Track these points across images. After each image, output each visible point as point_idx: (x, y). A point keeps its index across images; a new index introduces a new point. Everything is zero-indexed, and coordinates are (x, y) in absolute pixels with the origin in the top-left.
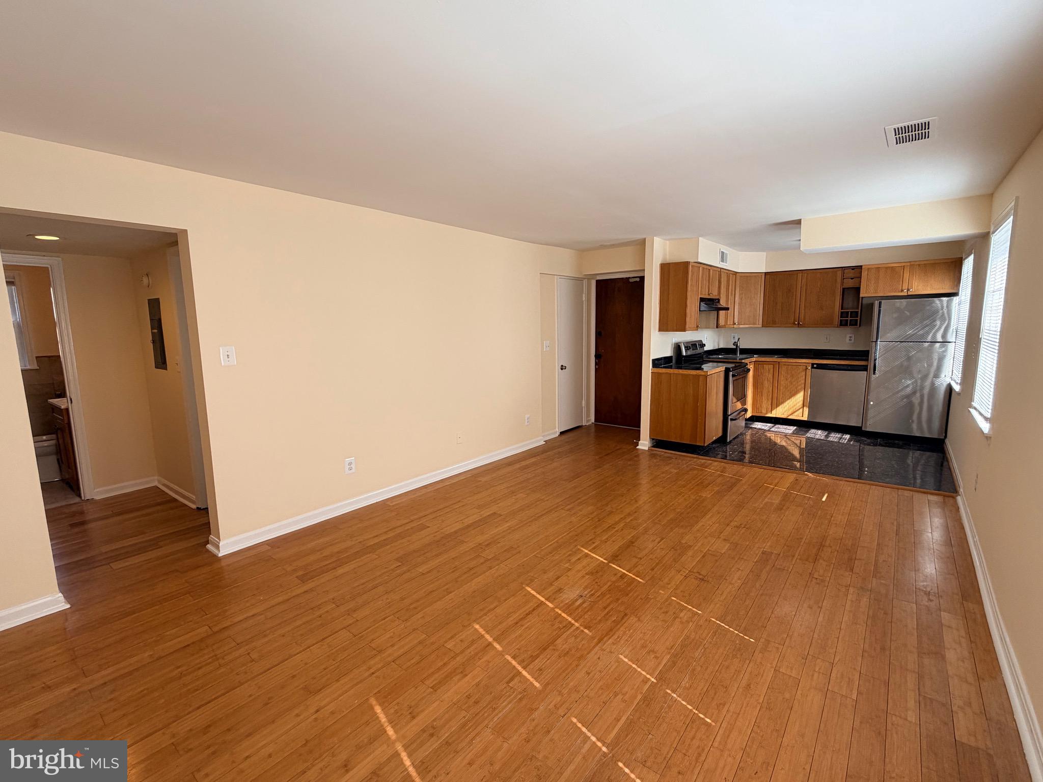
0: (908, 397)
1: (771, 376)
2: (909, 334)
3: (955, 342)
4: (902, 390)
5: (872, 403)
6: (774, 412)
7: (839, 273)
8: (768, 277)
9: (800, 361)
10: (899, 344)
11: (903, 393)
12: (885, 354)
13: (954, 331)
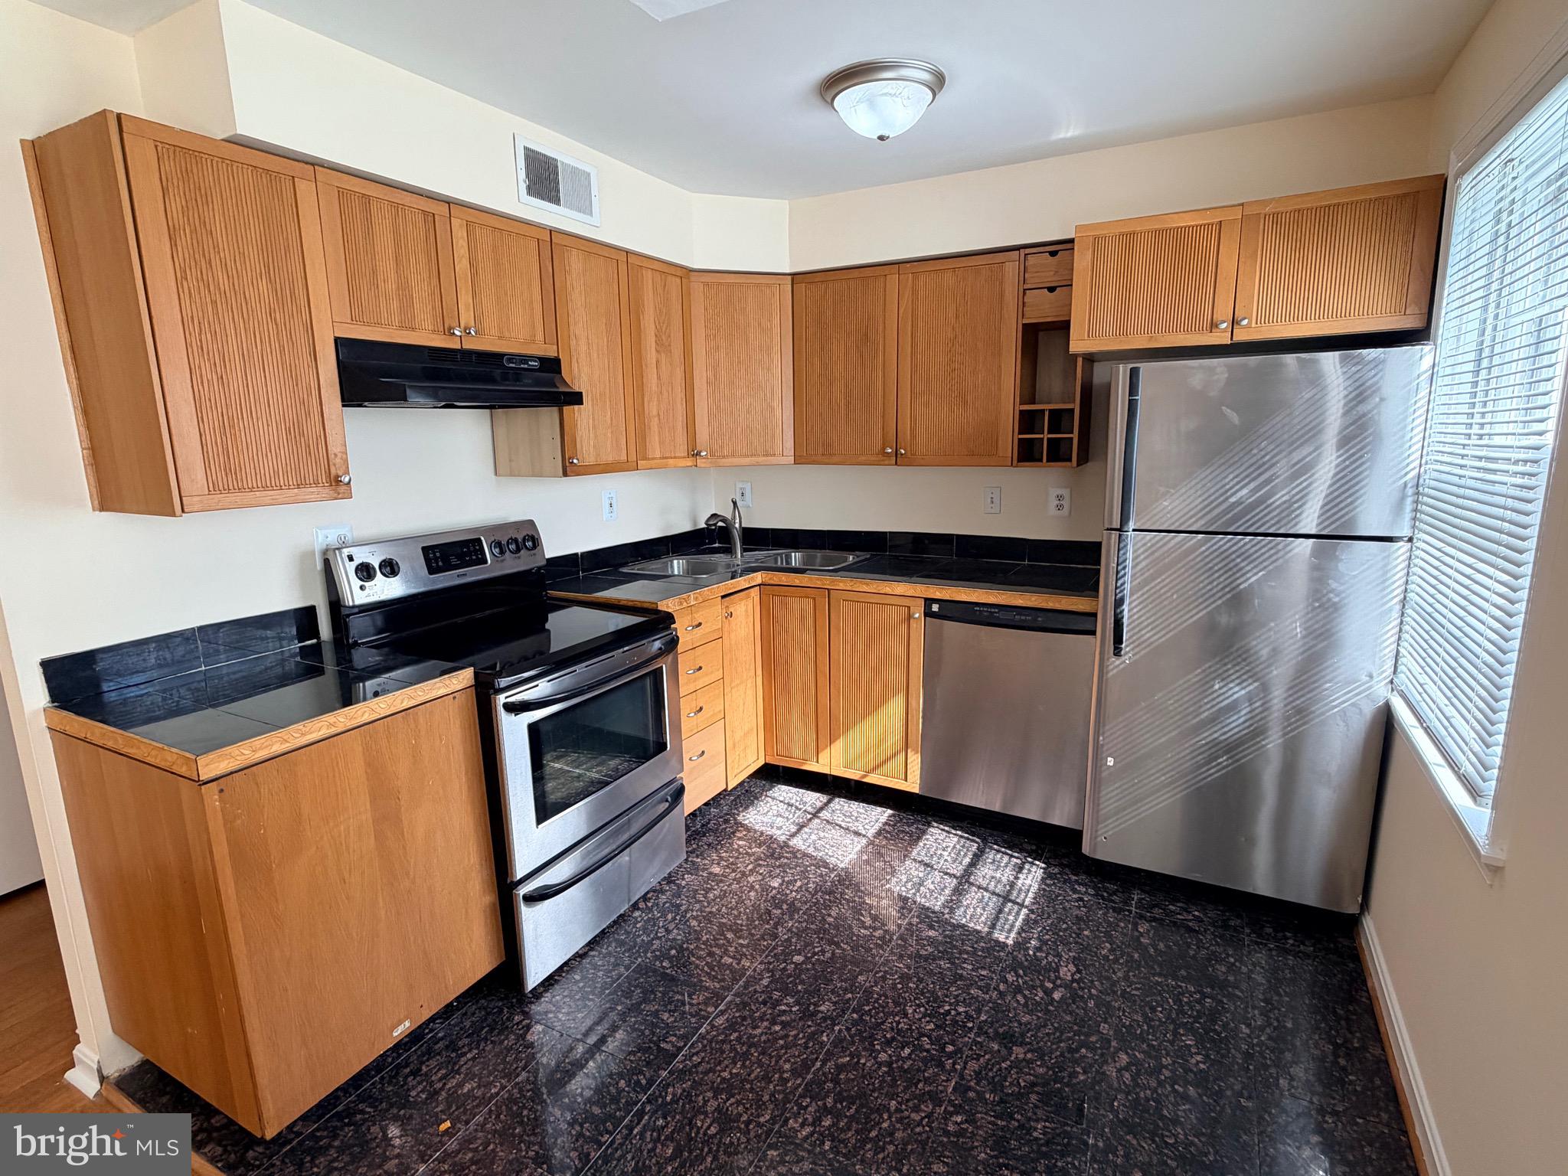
0: (1232, 748)
1: (808, 638)
2: (1239, 503)
3: (1410, 540)
4: (1213, 720)
5: (1110, 762)
6: (824, 756)
7: (1011, 268)
8: (801, 288)
9: (888, 590)
10: (1201, 544)
11: (1216, 734)
12: (1153, 578)
13: (1410, 491)
